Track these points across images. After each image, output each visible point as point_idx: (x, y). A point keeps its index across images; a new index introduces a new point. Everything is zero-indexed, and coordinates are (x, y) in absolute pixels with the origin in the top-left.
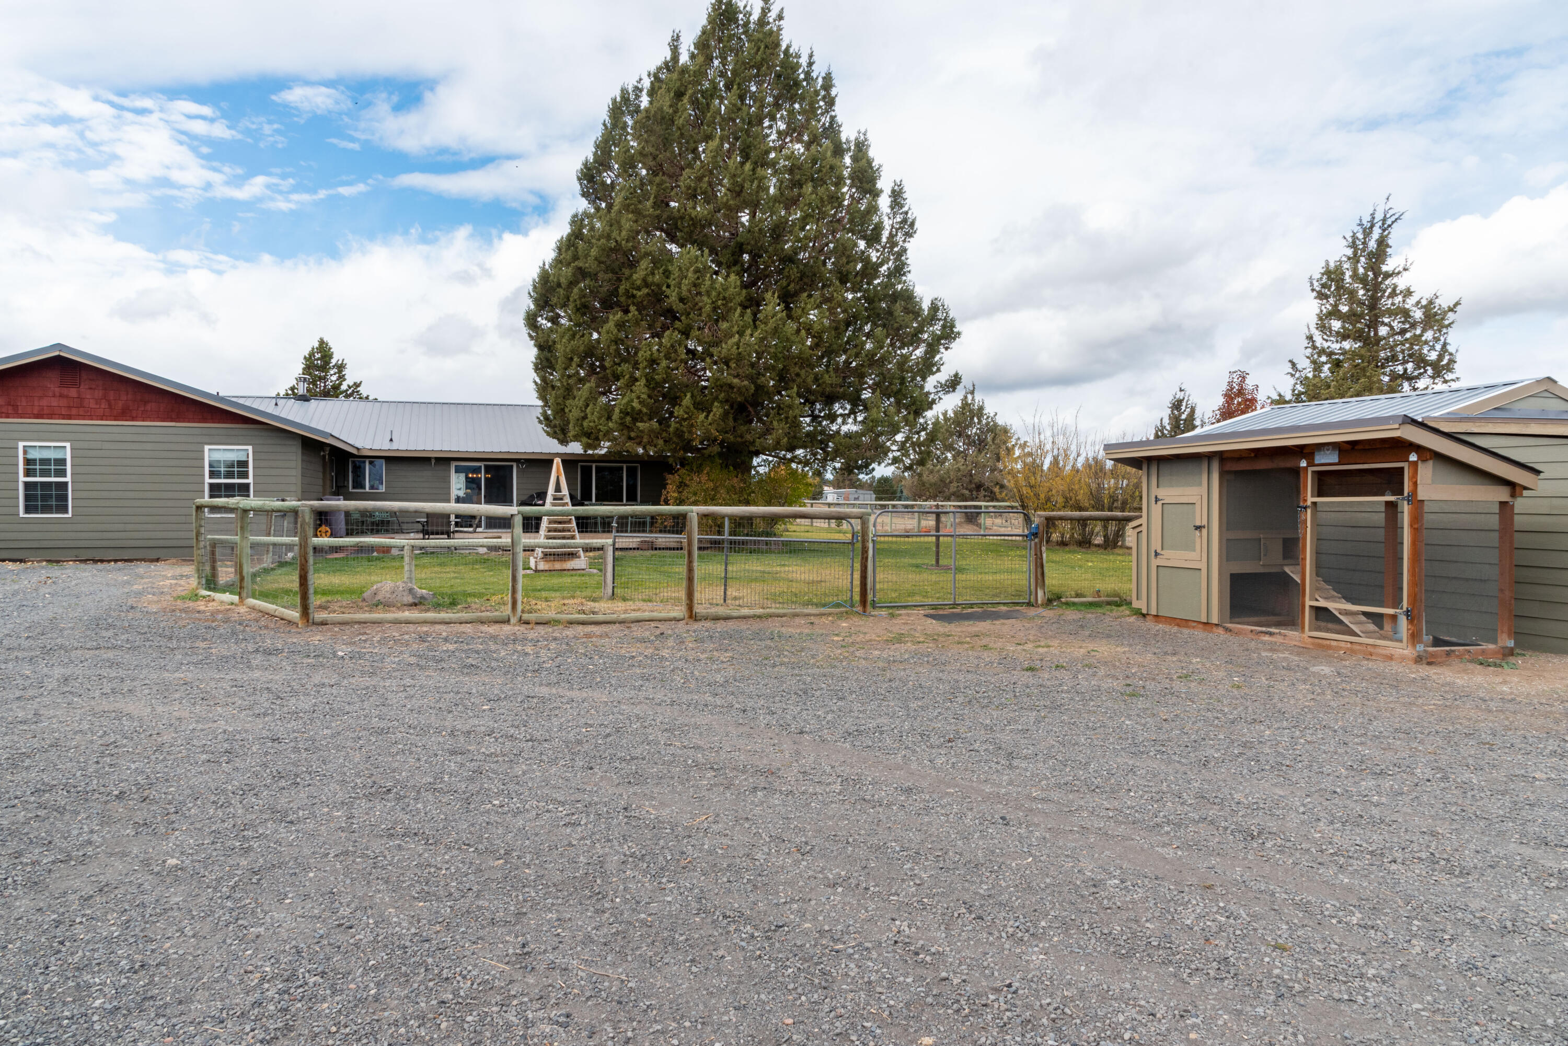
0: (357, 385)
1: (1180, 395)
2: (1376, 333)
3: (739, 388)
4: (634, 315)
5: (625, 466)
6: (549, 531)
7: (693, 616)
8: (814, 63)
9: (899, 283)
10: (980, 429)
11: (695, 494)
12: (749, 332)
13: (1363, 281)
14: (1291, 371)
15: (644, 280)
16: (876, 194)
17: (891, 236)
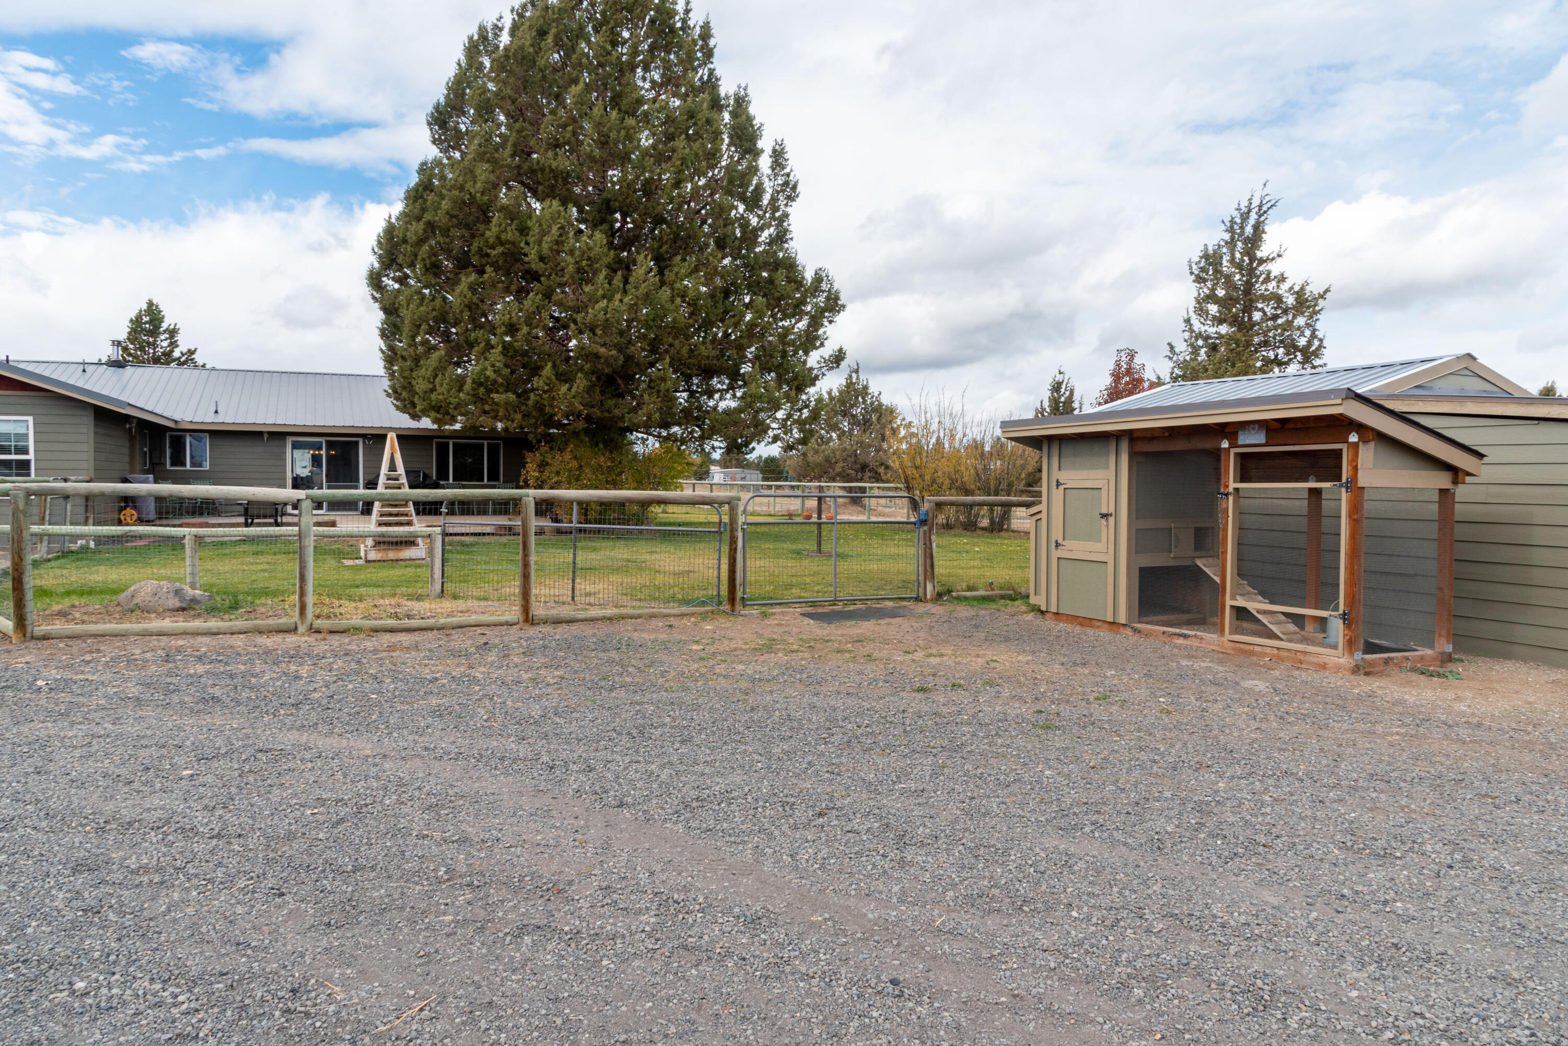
0: (191, 352)
1: (1059, 378)
2: (1250, 318)
3: (606, 359)
4: (490, 277)
5: (486, 443)
6: (381, 516)
7: (528, 619)
8: (690, 10)
9: (781, 250)
10: (865, 409)
11: (558, 473)
12: (618, 296)
13: (1239, 266)
14: (1169, 354)
15: (498, 237)
16: (757, 153)
17: (774, 200)
